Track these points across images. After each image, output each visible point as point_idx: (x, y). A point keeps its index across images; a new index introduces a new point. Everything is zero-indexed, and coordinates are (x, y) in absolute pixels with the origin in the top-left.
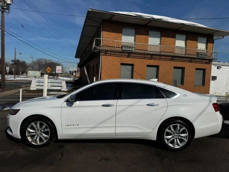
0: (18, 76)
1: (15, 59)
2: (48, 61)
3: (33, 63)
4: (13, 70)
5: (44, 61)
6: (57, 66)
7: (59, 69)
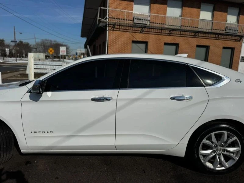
0: (21, 59)
1: (15, 40)
2: (53, 42)
3: (37, 44)
4: (14, 52)
5: (49, 42)
6: (60, 47)
7: (63, 50)
